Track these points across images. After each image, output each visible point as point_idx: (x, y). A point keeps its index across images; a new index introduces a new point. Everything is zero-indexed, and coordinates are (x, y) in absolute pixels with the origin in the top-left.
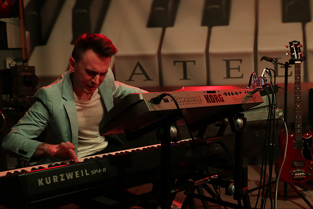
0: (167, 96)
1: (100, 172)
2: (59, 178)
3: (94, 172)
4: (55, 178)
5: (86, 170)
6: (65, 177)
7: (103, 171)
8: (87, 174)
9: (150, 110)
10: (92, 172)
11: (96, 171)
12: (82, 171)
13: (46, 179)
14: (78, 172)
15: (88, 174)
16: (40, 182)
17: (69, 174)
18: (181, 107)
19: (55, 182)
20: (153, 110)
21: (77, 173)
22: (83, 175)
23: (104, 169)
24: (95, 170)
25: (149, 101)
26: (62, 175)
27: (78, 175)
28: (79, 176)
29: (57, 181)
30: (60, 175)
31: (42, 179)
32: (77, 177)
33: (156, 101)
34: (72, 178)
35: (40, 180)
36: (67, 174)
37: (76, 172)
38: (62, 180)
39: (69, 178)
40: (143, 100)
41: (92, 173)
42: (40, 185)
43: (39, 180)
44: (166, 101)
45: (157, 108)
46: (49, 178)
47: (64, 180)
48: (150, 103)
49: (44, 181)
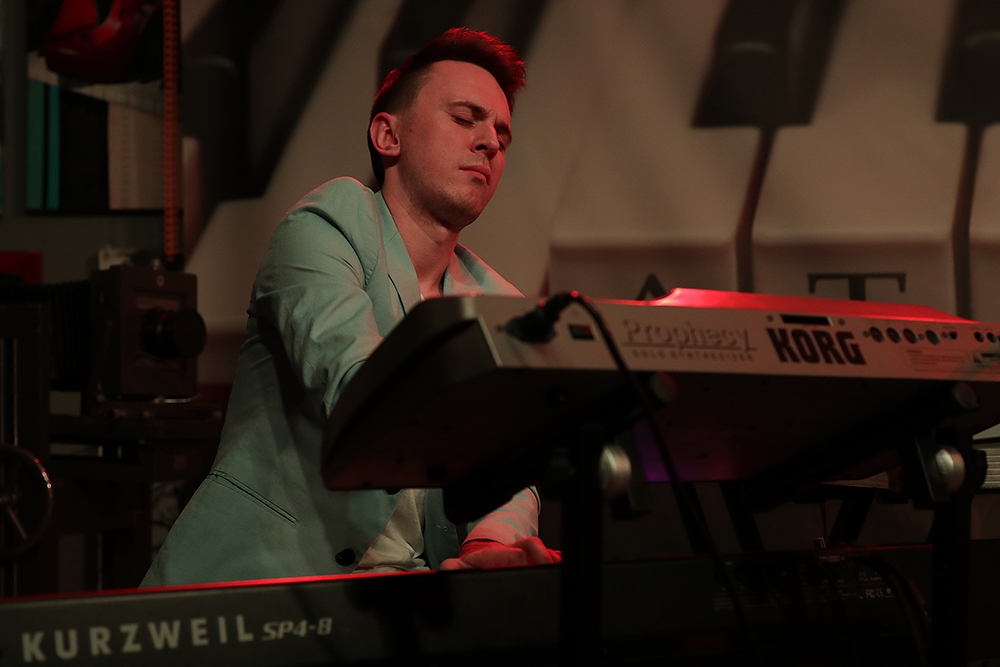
0: (575, 307)
1: (303, 632)
2: (117, 640)
3: (276, 628)
4: (100, 636)
5: (240, 621)
6: (143, 637)
7: (320, 632)
8: (244, 637)
9: (499, 362)
10: (267, 628)
11: (286, 627)
12: (222, 622)
13: (59, 636)
14: (203, 621)
15: (249, 637)
16: (31, 647)
17: (164, 626)
18: (634, 363)
19: (95, 651)
20: (515, 364)
21: (201, 626)
22: (223, 638)
23: (325, 623)
24: (282, 625)
25: (499, 329)
26: (131, 629)
27: (202, 637)
28: (205, 642)
29: (106, 650)
30: (124, 628)
31: (39, 637)
32: (197, 641)
33: (534, 327)
34: (173, 643)
35: (32, 638)
36: (152, 627)
37: (196, 623)
38: (131, 647)
39: (159, 644)
40: (474, 323)
41: (268, 635)
42: (28, 658)
43: (26, 638)
44: (580, 333)
45: (532, 357)
46: (73, 635)
47: (137, 648)
48: (503, 336)
49: (47, 646)
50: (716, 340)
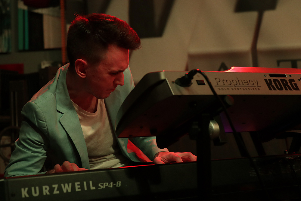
0: (198, 74)
1: (111, 186)
2: (51, 190)
3: (103, 185)
4: (46, 189)
5: (91, 182)
6: (60, 189)
7: (117, 186)
8: (92, 188)
9: (173, 94)
10: (100, 185)
11: (106, 184)
12: (85, 183)
13: (33, 189)
14: (79, 183)
15: (94, 188)
16: (24, 193)
17: (66, 185)
18: (219, 92)
19: (44, 194)
20: (179, 94)
21: (78, 185)
22: (86, 189)
23: (119, 183)
24: (105, 184)
25: (173, 82)
26: (56, 186)
27: (79, 188)
28: (80, 190)
29: (48, 193)
30: (54, 186)
31: (27, 189)
32: (77, 190)
33: (185, 81)
34: (69, 191)
35: (24, 190)
36: (62, 185)
37: (76, 184)
38: (56, 192)
39: (65, 191)
40: (165, 80)
41: (100, 187)
42: (23, 196)
43: (23, 189)
44: (200, 83)
45: (185, 92)
46: (37, 188)
47: (58, 192)
48: (174, 84)
49: (29, 192)
50: (247, 84)
